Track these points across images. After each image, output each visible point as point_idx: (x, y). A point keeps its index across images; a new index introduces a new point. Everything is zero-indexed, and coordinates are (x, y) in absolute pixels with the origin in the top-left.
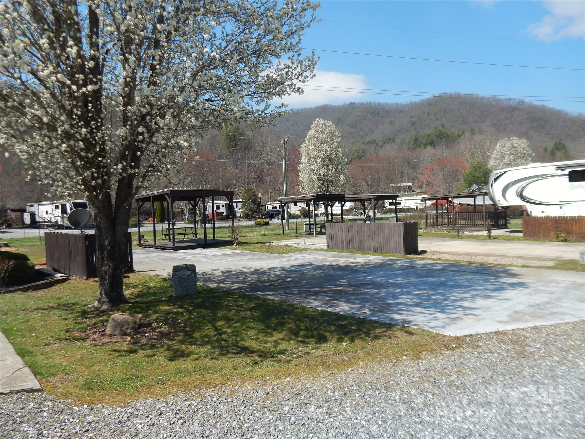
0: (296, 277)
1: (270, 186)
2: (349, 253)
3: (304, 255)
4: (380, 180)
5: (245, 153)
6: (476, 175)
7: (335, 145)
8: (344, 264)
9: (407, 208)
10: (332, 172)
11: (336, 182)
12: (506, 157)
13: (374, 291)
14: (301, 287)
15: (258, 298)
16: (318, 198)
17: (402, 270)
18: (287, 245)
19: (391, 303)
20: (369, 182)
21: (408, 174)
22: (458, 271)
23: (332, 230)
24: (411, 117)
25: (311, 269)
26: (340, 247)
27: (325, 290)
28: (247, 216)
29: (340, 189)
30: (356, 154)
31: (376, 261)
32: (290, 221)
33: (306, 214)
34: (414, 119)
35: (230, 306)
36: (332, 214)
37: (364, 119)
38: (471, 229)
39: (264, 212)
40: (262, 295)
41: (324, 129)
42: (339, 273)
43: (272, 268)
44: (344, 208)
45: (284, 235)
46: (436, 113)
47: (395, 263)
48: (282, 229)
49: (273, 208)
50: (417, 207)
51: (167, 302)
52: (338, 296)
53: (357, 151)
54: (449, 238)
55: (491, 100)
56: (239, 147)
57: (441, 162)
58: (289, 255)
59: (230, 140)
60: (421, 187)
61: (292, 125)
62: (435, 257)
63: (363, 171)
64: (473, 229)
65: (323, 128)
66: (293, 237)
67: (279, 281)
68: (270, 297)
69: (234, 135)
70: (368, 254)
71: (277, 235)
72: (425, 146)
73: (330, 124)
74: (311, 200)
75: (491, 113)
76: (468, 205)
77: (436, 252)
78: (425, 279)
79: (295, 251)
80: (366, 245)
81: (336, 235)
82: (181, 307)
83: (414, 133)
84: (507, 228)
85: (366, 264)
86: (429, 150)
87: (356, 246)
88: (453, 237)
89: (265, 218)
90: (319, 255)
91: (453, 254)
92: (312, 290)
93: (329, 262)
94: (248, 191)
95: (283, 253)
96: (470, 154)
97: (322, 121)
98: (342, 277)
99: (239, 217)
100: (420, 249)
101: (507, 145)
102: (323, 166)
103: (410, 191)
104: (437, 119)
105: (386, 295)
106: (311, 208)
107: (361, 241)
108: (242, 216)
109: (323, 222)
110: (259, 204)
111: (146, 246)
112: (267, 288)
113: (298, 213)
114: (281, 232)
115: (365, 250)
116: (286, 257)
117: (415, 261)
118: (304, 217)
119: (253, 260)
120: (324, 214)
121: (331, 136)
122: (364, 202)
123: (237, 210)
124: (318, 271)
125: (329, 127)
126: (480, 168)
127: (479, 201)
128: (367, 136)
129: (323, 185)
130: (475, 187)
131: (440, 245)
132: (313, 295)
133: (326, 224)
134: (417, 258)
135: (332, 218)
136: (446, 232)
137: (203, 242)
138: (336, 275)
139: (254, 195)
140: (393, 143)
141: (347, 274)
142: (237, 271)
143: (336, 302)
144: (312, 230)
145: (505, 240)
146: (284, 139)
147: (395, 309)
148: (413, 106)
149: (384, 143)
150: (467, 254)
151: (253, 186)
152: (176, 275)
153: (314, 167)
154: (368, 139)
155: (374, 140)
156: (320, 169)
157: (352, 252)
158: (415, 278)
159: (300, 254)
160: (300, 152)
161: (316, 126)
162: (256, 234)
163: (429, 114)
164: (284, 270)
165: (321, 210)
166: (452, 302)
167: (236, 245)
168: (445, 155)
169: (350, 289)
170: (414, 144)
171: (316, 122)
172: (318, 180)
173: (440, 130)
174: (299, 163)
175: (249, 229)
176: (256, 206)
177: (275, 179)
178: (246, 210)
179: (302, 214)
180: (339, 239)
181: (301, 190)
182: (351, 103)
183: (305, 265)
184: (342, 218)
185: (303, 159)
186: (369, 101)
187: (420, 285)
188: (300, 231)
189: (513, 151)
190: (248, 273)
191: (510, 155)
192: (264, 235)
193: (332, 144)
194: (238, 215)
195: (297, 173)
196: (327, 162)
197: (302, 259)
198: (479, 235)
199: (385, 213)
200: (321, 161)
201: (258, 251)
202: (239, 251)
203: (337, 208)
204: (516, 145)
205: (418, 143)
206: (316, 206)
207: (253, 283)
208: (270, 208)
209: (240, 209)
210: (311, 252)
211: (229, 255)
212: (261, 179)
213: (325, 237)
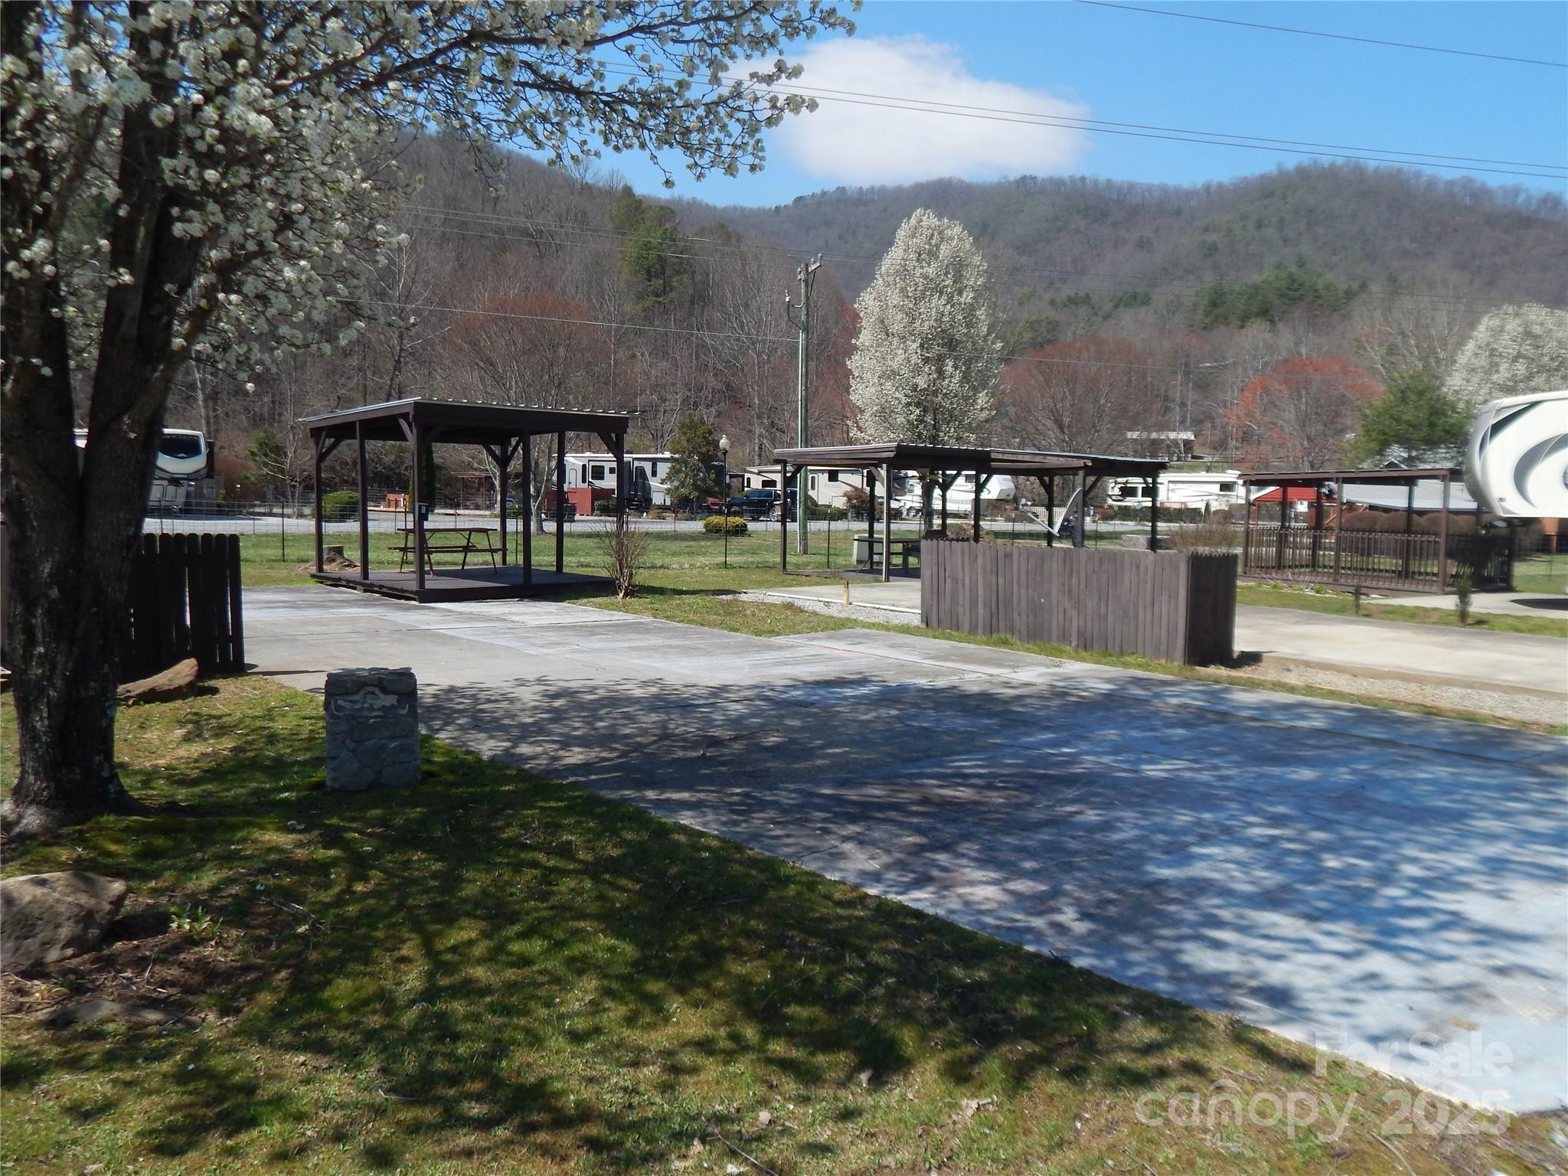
0: (802, 729)
1: (759, 417)
2: (995, 644)
3: (841, 645)
4: (1100, 413)
5: (691, 314)
6: (1405, 417)
7: (968, 297)
8: (975, 689)
9: (1178, 506)
10: (953, 381)
11: (964, 413)
12: (1504, 366)
13: (1091, 816)
14: (816, 776)
15: (639, 818)
16: (903, 458)
17: (1185, 724)
18: (789, 606)
19: (1164, 883)
20: (1066, 421)
21: (1183, 404)
22: (1393, 743)
23: (940, 565)
24: (1206, 230)
25: (860, 700)
26: (965, 621)
27: (906, 796)
28: (683, 506)
29: (973, 437)
30: (1028, 336)
31: (1090, 684)
32: (814, 526)
33: (864, 507)
34: (1213, 238)
35: (524, 847)
36: (944, 514)
37: (1060, 230)
38: (1393, 586)
39: (737, 496)
40: (658, 804)
41: (937, 246)
42: (960, 722)
43: (724, 688)
44: (984, 495)
45: (785, 572)
46: (1282, 221)
47: (1157, 695)
48: (779, 551)
49: (765, 483)
50: (1208, 506)
51: (289, 814)
52: (949, 831)
53: (1032, 326)
54: (1325, 610)
55: (1456, 189)
56: (674, 294)
57: (1292, 371)
58: (793, 639)
59: (649, 273)
60: (1220, 446)
61: (840, 237)
62: (1292, 679)
63: (1048, 382)
64: (1399, 586)
65: (933, 242)
66: (814, 579)
67: (737, 746)
68: (687, 819)
69: (661, 259)
70: (1059, 653)
71: (766, 567)
72: (1244, 320)
73: (957, 229)
74: (879, 462)
75: (1455, 230)
76: (1372, 507)
77: (1296, 662)
78: (1276, 770)
79: (813, 629)
80: (1054, 621)
81: (955, 581)
82: (332, 838)
83: (1209, 279)
84: (1509, 588)
85: (1058, 693)
86: (1256, 333)
87: (1020, 623)
88: (1338, 610)
89: (735, 514)
90: (893, 646)
91: (1354, 672)
92: (852, 794)
93: (925, 675)
94: (690, 427)
95: (772, 633)
96: (1383, 350)
97: (930, 220)
98: (968, 744)
99: (660, 507)
100: (1239, 646)
101: (1509, 327)
102: (926, 360)
103: (1188, 456)
104: (1285, 241)
105: (1137, 840)
106: (880, 490)
107: (1036, 609)
108: (668, 503)
109: (914, 537)
110: (721, 471)
111: (336, 582)
112: (686, 774)
113: (840, 503)
114: (778, 559)
115: (1049, 640)
116: (780, 648)
117: (1226, 690)
118: (858, 516)
119: (664, 651)
120: (918, 511)
121: (958, 267)
122: (1051, 481)
123: (654, 483)
124: (883, 712)
125: (952, 239)
126: (1420, 394)
127: (1428, 496)
128: (1064, 281)
129: (921, 420)
130: (1397, 453)
131: (1305, 637)
132: (853, 819)
133: (923, 543)
134: (1233, 682)
135: (944, 524)
136: (1308, 592)
137: (520, 580)
138: (948, 732)
139: (708, 443)
140: (1144, 308)
141: (990, 732)
142: (601, 693)
143: (942, 858)
144: (876, 558)
145: (1517, 630)
146: (807, 266)
147: (1189, 915)
148: (1214, 197)
149: (1117, 306)
150: (1406, 677)
151: (709, 416)
152: (339, 708)
153: (897, 362)
154: (1067, 291)
155: (1087, 296)
156: (917, 370)
157: (1005, 643)
158: (1237, 764)
159: (830, 638)
160: (856, 317)
161: (913, 236)
162: (701, 560)
163: (1260, 225)
164: (766, 699)
165: (911, 499)
166: (1415, 893)
167: (626, 595)
168: (1304, 351)
169: (997, 798)
170: (1207, 314)
171: (913, 221)
172: (909, 404)
173: (1291, 275)
174: (852, 350)
175: (686, 543)
176: (713, 476)
177: (777, 397)
178: (683, 485)
179: (853, 507)
180: (964, 598)
181: (854, 433)
182: (1024, 178)
183: (841, 682)
184: (977, 527)
185: (865, 338)
186: (1078, 175)
187: (1263, 796)
188: (840, 560)
189: (1527, 349)
190: (637, 701)
191: (1515, 360)
192: (725, 565)
193: (960, 294)
194: (658, 499)
195: (842, 379)
196: (937, 349)
197: (831, 659)
198: (1425, 610)
199: (1106, 518)
200: (922, 346)
201: (691, 622)
202: (630, 618)
203: (960, 495)
204: (1537, 329)
205: (1220, 310)
206: (896, 486)
207: (639, 747)
208: (756, 483)
209: (663, 482)
210: (865, 636)
211: (591, 630)
212: (733, 396)
213: (916, 584)
